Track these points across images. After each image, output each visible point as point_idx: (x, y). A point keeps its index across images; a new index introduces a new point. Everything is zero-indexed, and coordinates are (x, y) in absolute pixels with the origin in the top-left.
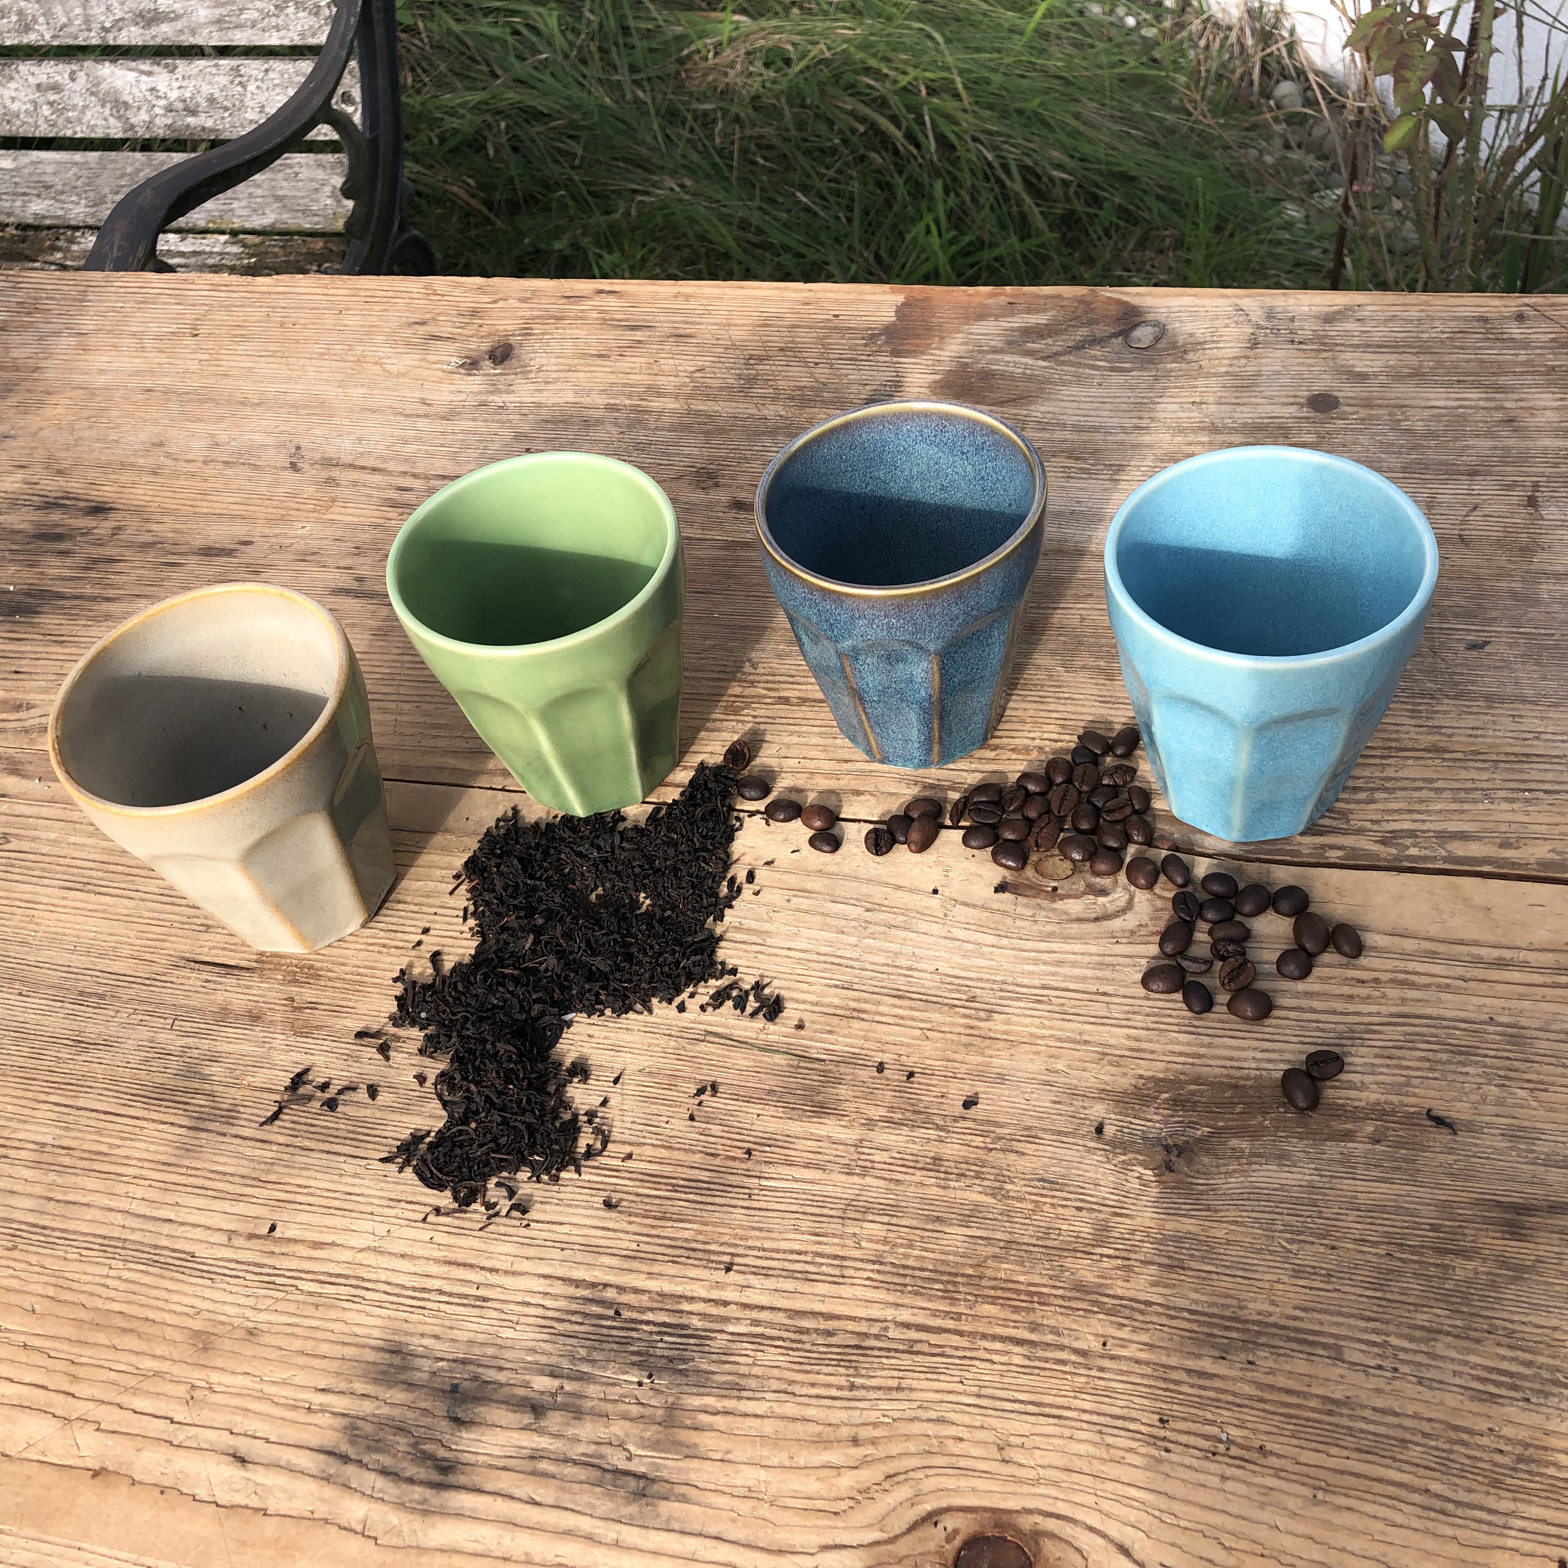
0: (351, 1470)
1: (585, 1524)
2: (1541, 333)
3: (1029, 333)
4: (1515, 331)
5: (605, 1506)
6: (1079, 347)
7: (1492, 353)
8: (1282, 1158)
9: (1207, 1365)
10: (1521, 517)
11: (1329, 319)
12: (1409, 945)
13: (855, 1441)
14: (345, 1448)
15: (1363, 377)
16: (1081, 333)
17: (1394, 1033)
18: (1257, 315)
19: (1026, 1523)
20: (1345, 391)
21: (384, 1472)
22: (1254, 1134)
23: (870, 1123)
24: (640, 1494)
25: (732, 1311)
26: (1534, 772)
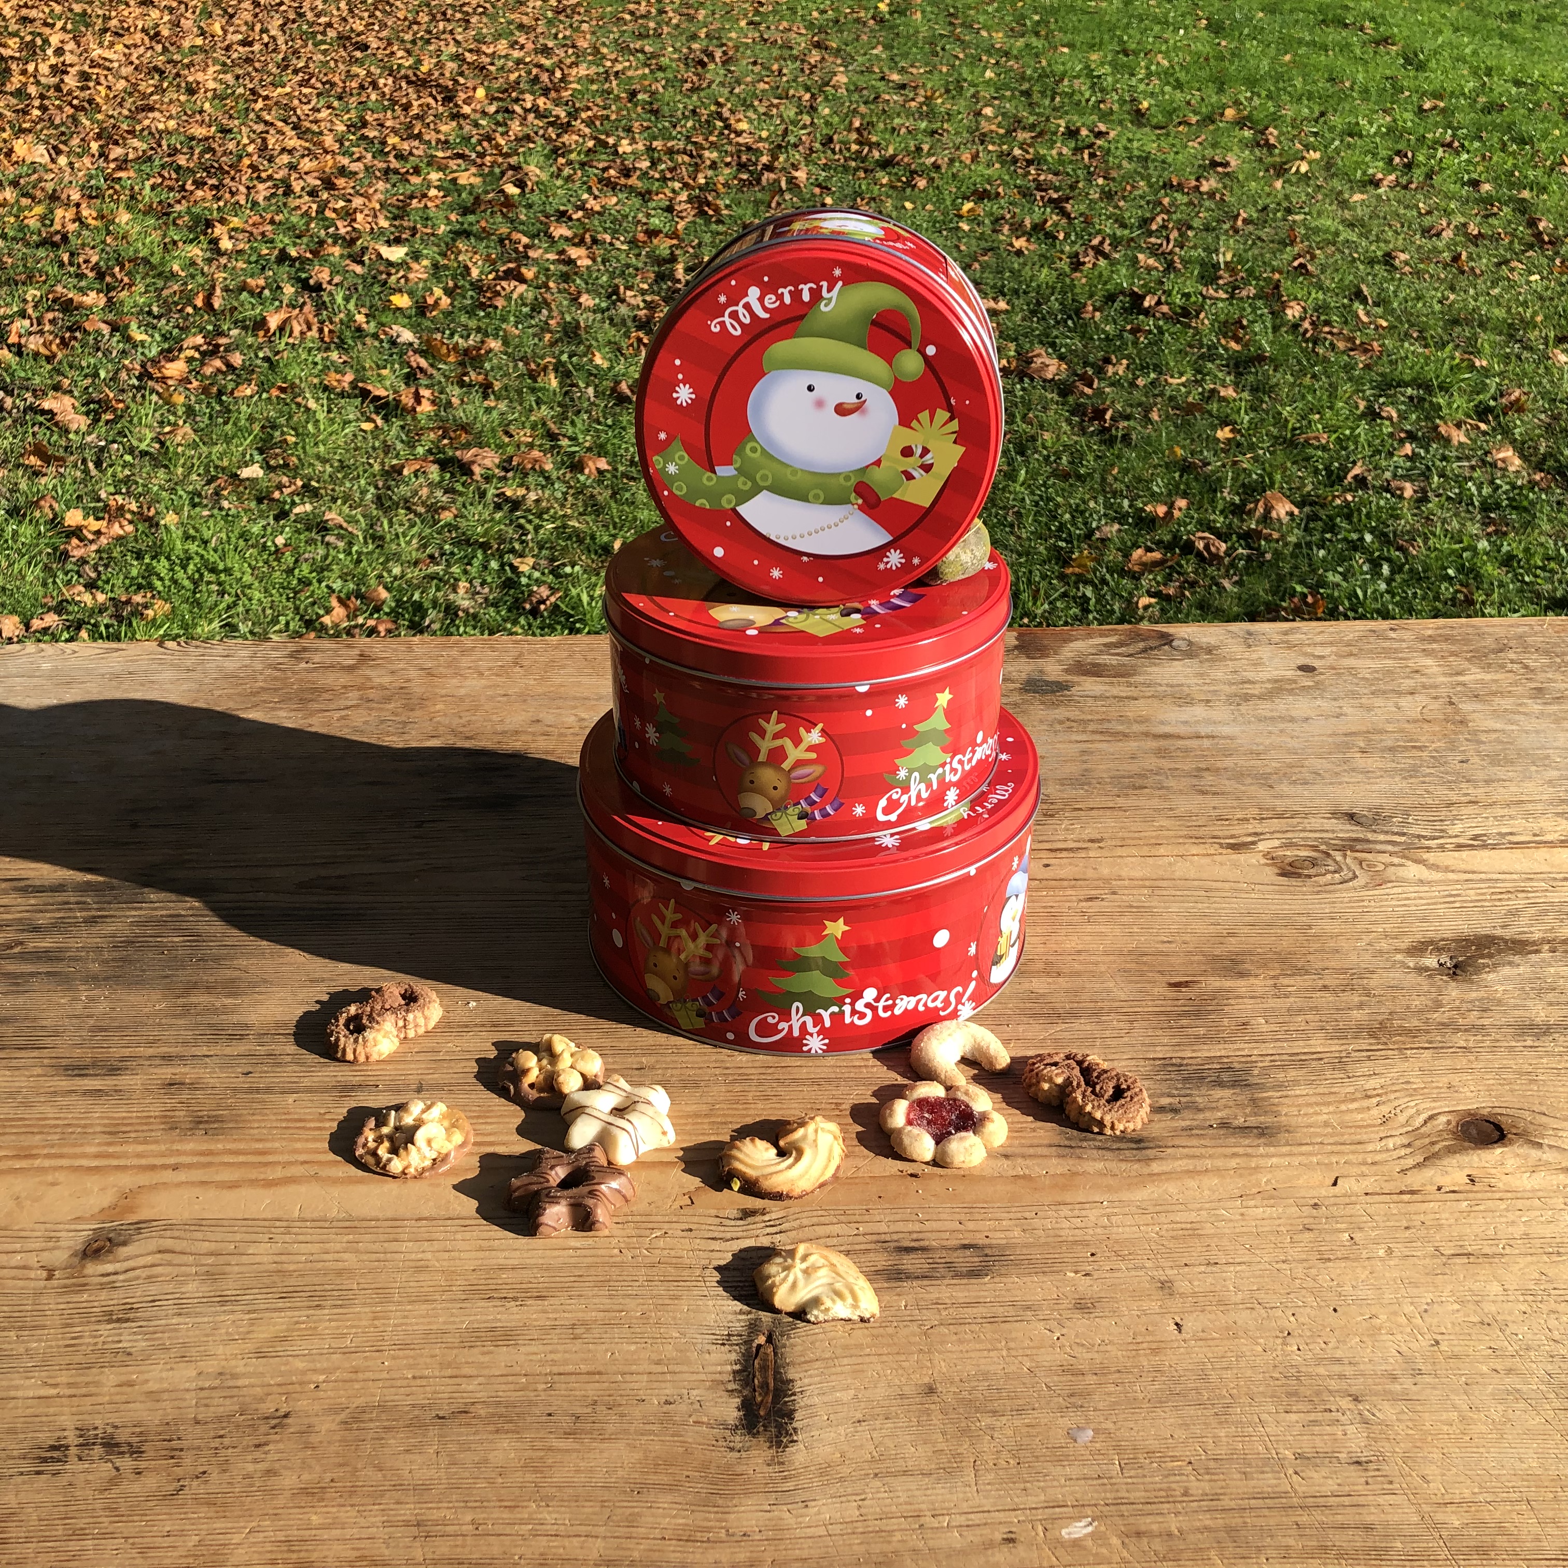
0: (1078, 1151)
1: (1241, 1150)
2: (1407, 635)
3: (1107, 645)
4: (1392, 635)
5: (1247, 1142)
6: (1144, 651)
7: (1387, 644)
8: (1510, 963)
9: (1529, 1043)
10: (1449, 709)
11: (1286, 633)
12: (1515, 876)
13: (1369, 1097)
14: (1067, 1143)
15: (1321, 657)
16: (1141, 645)
17: (1532, 911)
18: (1241, 634)
19: (1485, 1112)
20: (1316, 663)
21: (1099, 1148)
22: (1490, 956)
23: (1274, 977)
24: (1262, 1135)
25: (1254, 1058)
26: (1529, 806)
